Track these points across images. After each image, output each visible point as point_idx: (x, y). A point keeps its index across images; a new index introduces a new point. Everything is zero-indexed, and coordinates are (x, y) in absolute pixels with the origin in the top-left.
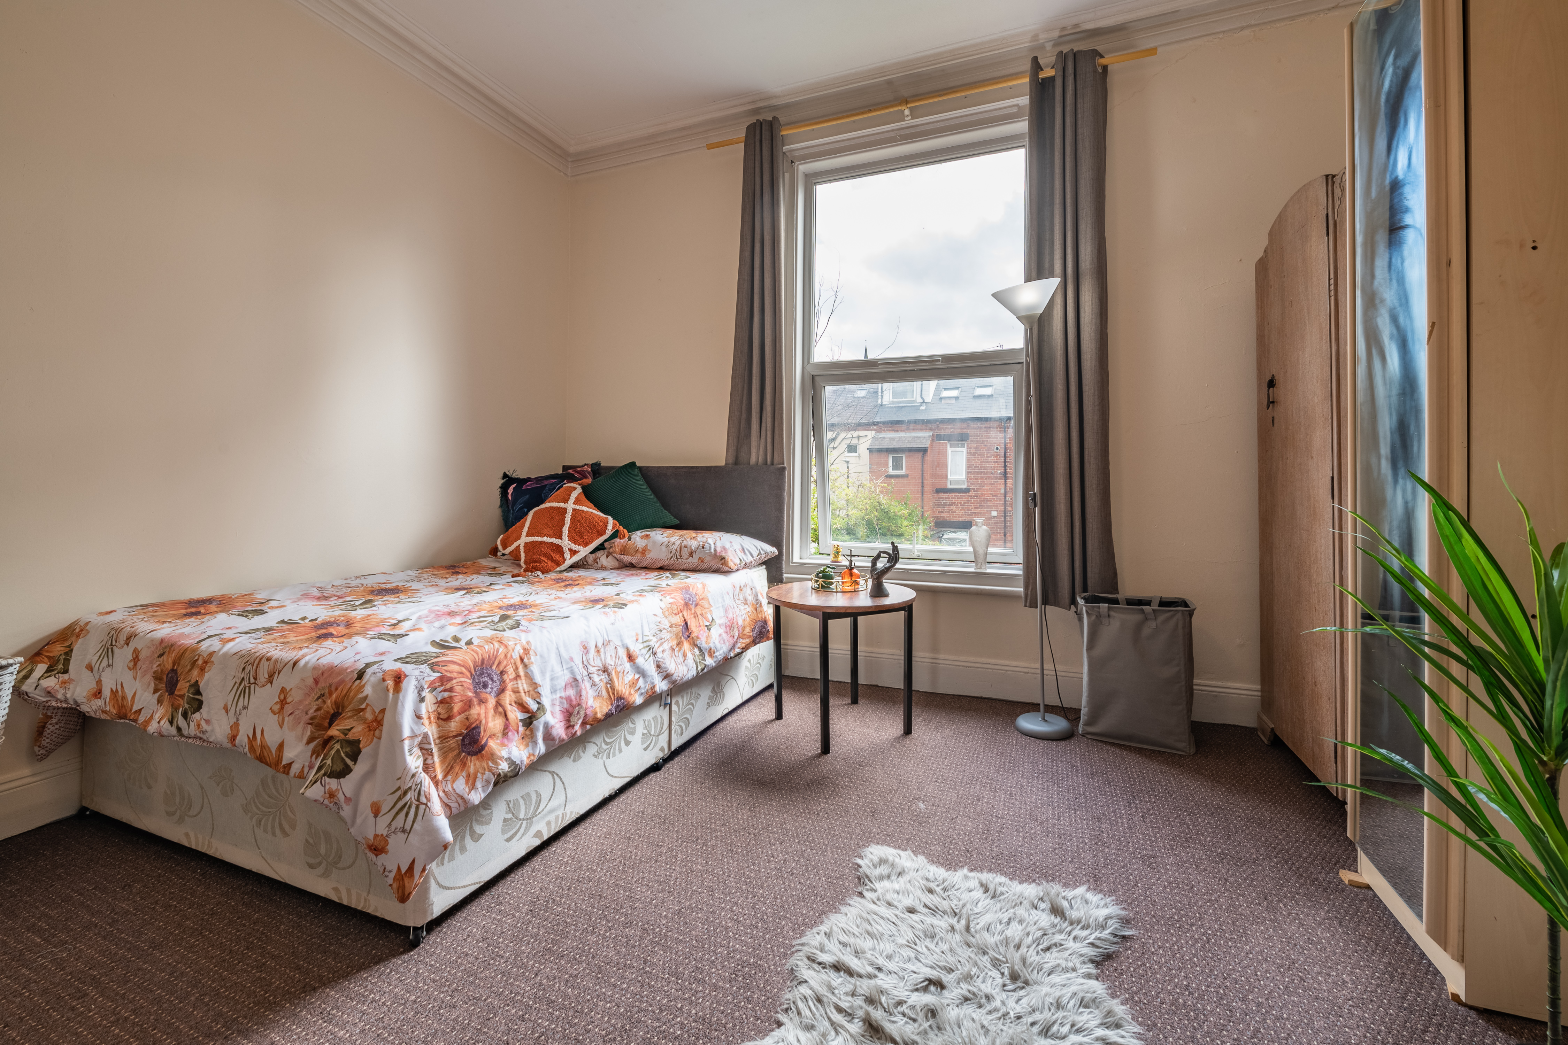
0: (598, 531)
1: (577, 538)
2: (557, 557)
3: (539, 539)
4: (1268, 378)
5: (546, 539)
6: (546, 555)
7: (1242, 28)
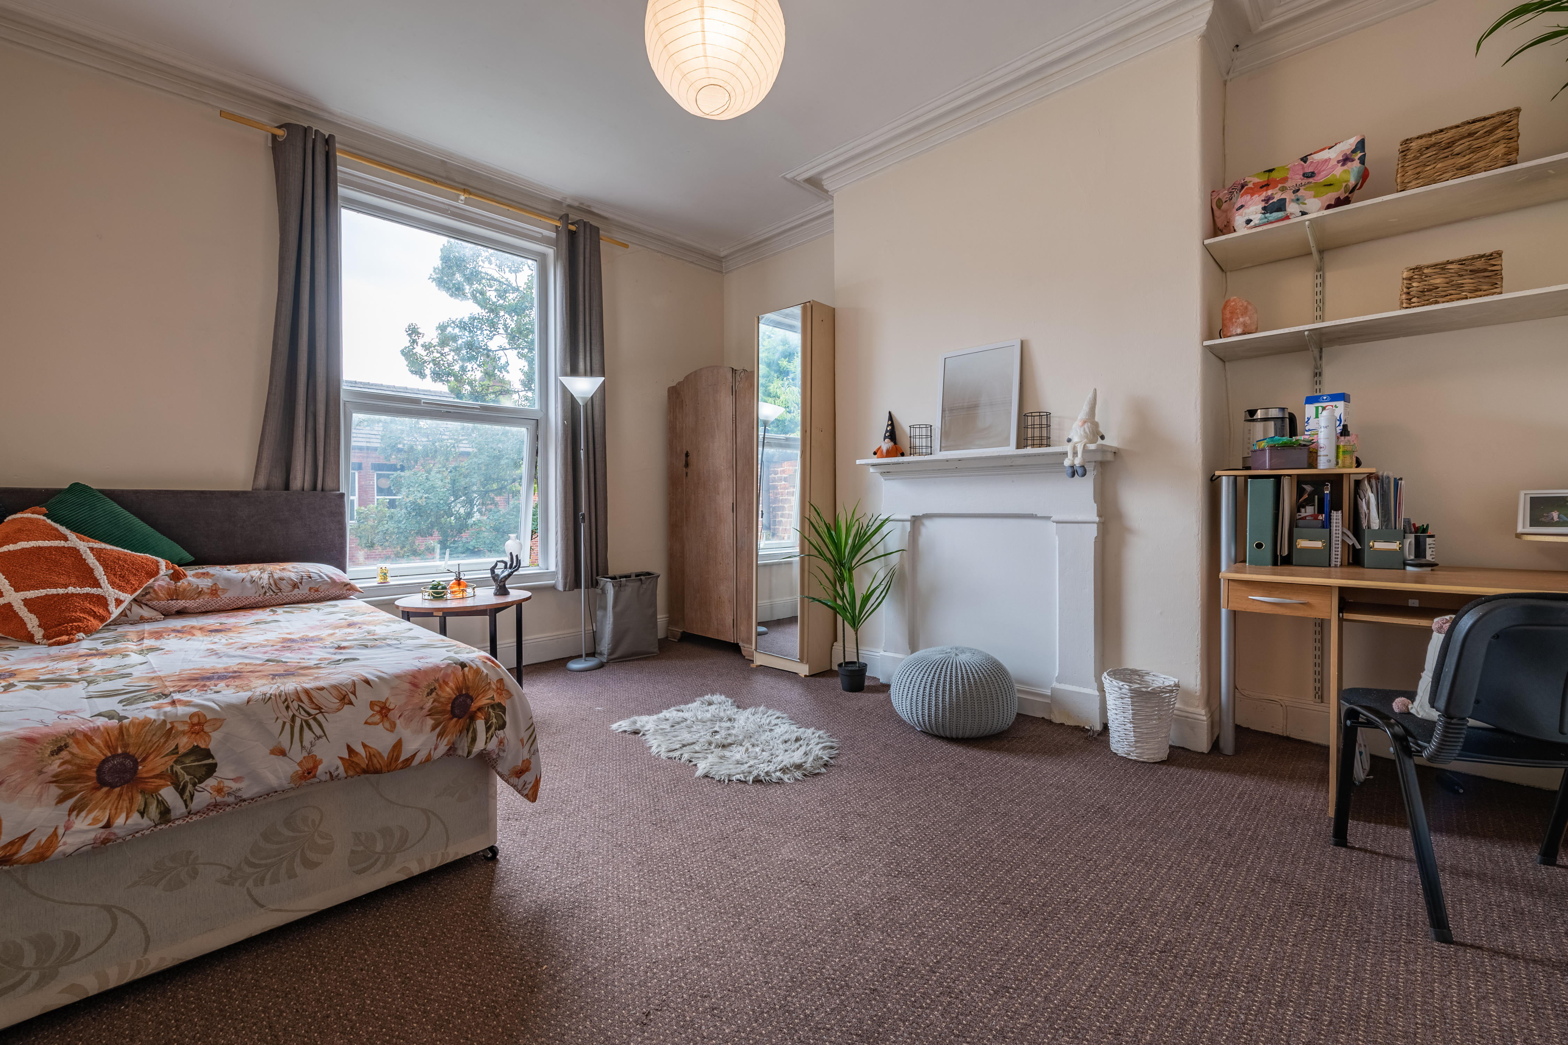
0: (147, 573)
1: (123, 584)
2: (101, 611)
3: (53, 591)
4: (685, 452)
5: (71, 590)
6: (83, 610)
7: (659, 252)
